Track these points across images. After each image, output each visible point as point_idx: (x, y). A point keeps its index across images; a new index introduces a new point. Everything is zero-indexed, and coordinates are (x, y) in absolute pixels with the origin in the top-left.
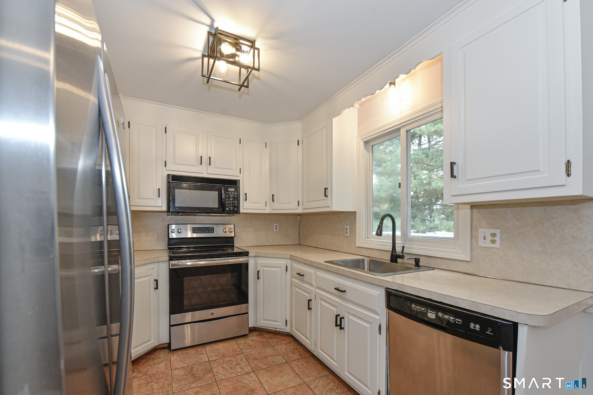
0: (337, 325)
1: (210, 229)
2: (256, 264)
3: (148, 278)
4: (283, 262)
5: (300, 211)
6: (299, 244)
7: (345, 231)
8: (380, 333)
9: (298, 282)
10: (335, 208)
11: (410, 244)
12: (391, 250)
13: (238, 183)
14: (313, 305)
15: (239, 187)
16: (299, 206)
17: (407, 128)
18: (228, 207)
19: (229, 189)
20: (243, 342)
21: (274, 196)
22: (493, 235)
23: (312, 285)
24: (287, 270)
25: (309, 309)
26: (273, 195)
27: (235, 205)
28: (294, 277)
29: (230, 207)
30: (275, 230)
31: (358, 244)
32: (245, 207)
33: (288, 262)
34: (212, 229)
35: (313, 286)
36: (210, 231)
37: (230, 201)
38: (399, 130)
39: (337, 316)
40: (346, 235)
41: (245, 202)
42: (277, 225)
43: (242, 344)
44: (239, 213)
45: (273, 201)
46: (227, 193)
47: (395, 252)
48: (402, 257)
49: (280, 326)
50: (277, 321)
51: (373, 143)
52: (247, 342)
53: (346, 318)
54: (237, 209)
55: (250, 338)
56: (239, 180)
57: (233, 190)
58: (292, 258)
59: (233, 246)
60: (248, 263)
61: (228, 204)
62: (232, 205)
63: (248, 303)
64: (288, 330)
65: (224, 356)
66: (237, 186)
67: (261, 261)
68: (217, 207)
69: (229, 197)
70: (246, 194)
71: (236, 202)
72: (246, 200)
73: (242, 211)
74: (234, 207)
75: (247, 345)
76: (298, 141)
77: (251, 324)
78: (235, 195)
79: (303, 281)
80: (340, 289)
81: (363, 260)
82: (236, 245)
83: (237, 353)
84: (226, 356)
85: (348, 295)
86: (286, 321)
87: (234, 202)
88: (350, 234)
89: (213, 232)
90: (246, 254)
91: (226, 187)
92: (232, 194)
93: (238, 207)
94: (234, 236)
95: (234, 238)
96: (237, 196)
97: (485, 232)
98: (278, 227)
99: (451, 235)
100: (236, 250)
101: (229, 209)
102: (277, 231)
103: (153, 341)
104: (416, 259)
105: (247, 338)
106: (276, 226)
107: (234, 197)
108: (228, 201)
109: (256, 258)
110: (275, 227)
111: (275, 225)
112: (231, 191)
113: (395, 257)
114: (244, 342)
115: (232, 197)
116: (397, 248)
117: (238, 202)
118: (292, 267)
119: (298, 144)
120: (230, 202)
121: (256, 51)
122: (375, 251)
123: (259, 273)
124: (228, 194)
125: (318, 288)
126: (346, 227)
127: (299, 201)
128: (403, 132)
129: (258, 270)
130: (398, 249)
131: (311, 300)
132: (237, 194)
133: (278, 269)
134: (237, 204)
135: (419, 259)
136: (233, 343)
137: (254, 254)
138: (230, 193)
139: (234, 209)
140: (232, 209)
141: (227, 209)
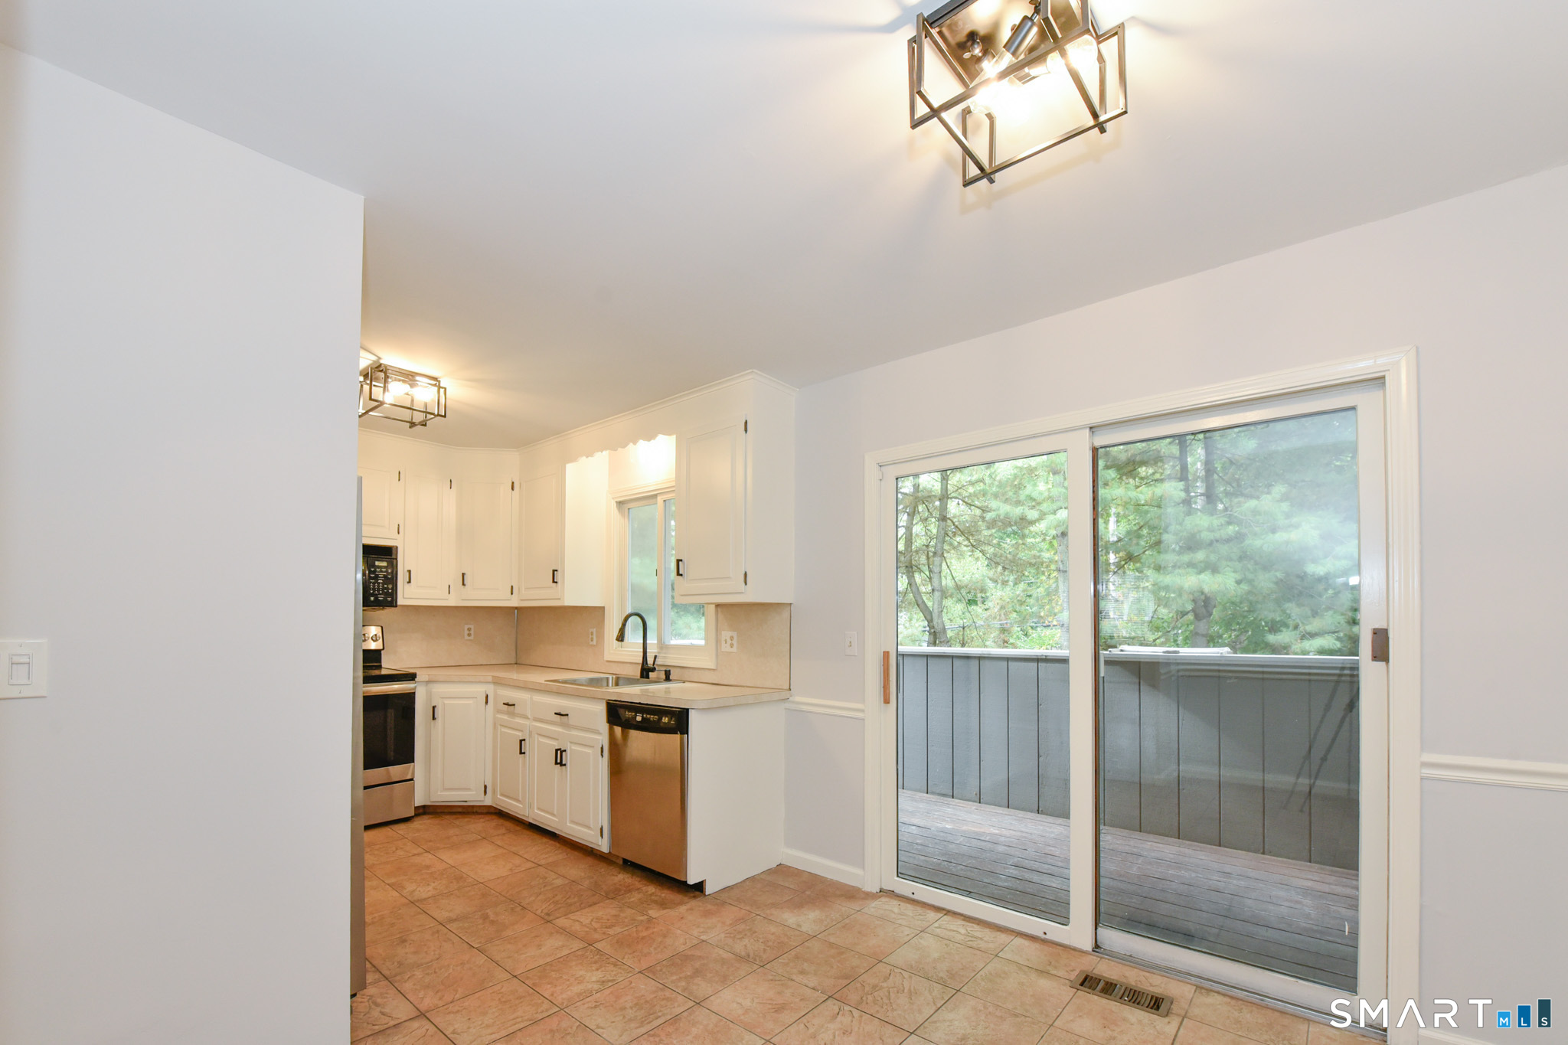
0: (556, 763)
2: (429, 695)
4: (480, 690)
5: (514, 602)
6: (516, 664)
7: (590, 636)
8: (602, 756)
9: (505, 717)
10: (569, 601)
11: (665, 653)
12: (641, 661)
13: (394, 551)
14: (526, 747)
15: (396, 559)
16: (512, 594)
17: (665, 497)
18: (373, 595)
19: (377, 563)
21: (465, 577)
22: (732, 638)
23: (526, 718)
24: (487, 702)
25: (521, 753)
26: (463, 574)
27: (388, 591)
28: (499, 711)
29: (377, 595)
30: (467, 637)
31: (607, 657)
32: (406, 595)
33: (490, 689)
35: (529, 719)
37: (379, 583)
38: (655, 496)
39: (557, 750)
40: (591, 643)
41: (407, 586)
42: (472, 627)
44: (396, 606)
45: (464, 584)
46: (372, 569)
47: (647, 663)
48: (653, 670)
49: (473, 796)
50: (469, 789)
51: (630, 505)
53: (568, 751)
54: (393, 598)
55: (417, 823)
56: (397, 547)
57: (385, 564)
58: (497, 682)
59: (380, 667)
60: (414, 693)
61: (374, 589)
62: (381, 592)
63: (413, 762)
64: (488, 801)
66: (393, 557)
67: (439, 689)
69: (377, 577)
70: (409, 571)
71: (390, 586)
72: (409, 582)
73: (400, 601)
74: (387, 594)
76: (513, 483)
77: (419, 801)
78: (389, 572)
79: (513, 714)
80: (562, 713)
81: (608, 679)
82: (384, 665)
85: (572, 720)
86: (485, 787)
87: (385, 586)
88: (597, 642)
90: (411, 677)
91: (370, 560)
92: (382, 572)
93: (394, 594)
94: (382, 648)
95: (382, 652)
96: (392, 575)
97: (726, 634)
98: (472, 632)
99: (702, 642)
100: (384, 672)
101: (376, 598)
102: (472, 638)
104: (666, 671)
105: (411, 824)
106: (469, 629)
107: (385, 576)
108: (374, 583)
109: (431, 685)
110: (466, 632)
111: (466, 627)
112: (379, 567)
113: (646, 672)
115: (382, 577)
116: (648, 659)
117: (393, 586)
118: (496, 695)
119: (513, 489)
120: (379, 586)
121: (442, 391)
122: (628, 665)
123: (436, 709)
124: (375, 572)
125: (536, 720)
126: (591, 630)
127: (512, 587)
128: (660, 499)
129: (434, 705)
130: (650, 661)
131: (524, 740)
132: (392, 572)
133: (470, 702)
134: (392, 589)
135: (670, 671)
137: (426, 678)
138: (378, 570)
139: (385, 599)
140: (381, 598)
141: (372, 598)
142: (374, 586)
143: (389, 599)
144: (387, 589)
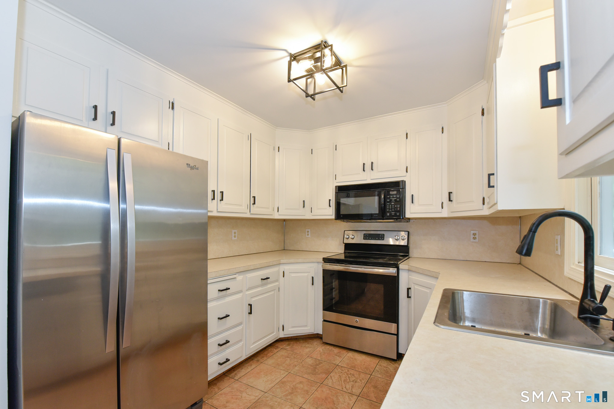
1: (381, 236)
3: (306, 274)
6: (520, 264)
13: (403, 184)
15: (404, 188)
16: (484, 204)
18: (389, 212)
19: (391, 193)
20: (384, 365)
21: (452, 194)
26: (450, 193)
27: (397, 209)
29: (391, 212)
30: (472, 240)
32: (411, 211)
34: (383, 236)
36: (380, 238)
37: (392, 205)
42: (476, 232)
43: (381, 366)
44: (405, 219)
45: (450, 200)
46: (388, 197)
52: (389, 367)
54: (402, 214)
55: (397, 365)
56: (404, 181)
57: (395, 192)
61: (389, 209)
62: (393, 210)
65: (353, 367)
66: (402, 187)
68: (378, 212)
69: (391, 201)
71: (398, 206)
72: (413, 202)
73: (408, 216)
74: (396, 211)
75: (385, 370)
76: (483, 109)
78: (398, 198)
83: (366, 371)
84: (354, 369)
87: (396, 206)
89: (383, 240)
91: (387, 191)
92: (393, 197)
93: (403, 211)
94: (407, 244)
95: (409, 247)
96: (400, 199)
101: (391, 214)
103: (309, 328)
105: (393, 364)
106: (475, 234)
107: (395, 200)
108: (389, 205)
111: (472, 233)
112: (393, 195)
114: (386, 366)
115: (394, 201)
117: (400, 206)
119: (483, 115)
120: (392, 207)
123: (410, 291)
124: (390, 198)
127: (484, 198)
129: (409, 287)
132: (401, 197)
134: (400, 208)
136: (376, 360)
138: (391, 196)
139: (395, 214)
140: (393, 213)
141: (388, 214)
142: (389, 207)
143: (398, 214)
144: (397, 208)
